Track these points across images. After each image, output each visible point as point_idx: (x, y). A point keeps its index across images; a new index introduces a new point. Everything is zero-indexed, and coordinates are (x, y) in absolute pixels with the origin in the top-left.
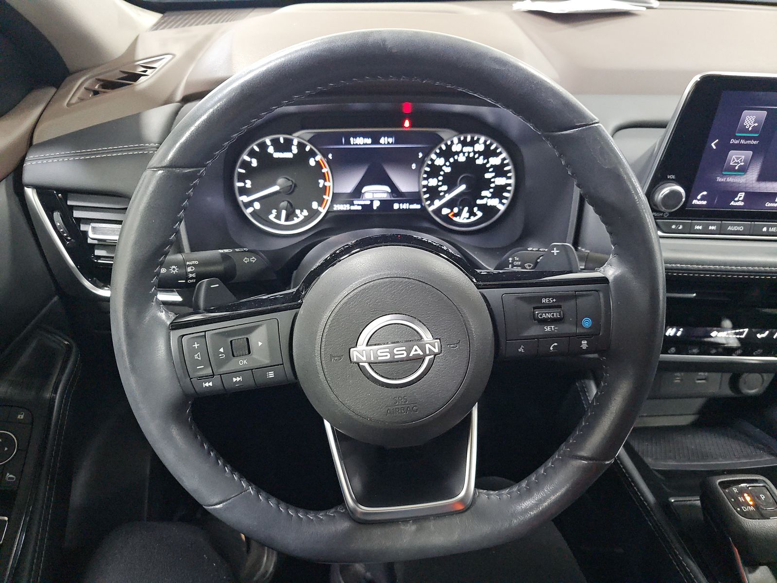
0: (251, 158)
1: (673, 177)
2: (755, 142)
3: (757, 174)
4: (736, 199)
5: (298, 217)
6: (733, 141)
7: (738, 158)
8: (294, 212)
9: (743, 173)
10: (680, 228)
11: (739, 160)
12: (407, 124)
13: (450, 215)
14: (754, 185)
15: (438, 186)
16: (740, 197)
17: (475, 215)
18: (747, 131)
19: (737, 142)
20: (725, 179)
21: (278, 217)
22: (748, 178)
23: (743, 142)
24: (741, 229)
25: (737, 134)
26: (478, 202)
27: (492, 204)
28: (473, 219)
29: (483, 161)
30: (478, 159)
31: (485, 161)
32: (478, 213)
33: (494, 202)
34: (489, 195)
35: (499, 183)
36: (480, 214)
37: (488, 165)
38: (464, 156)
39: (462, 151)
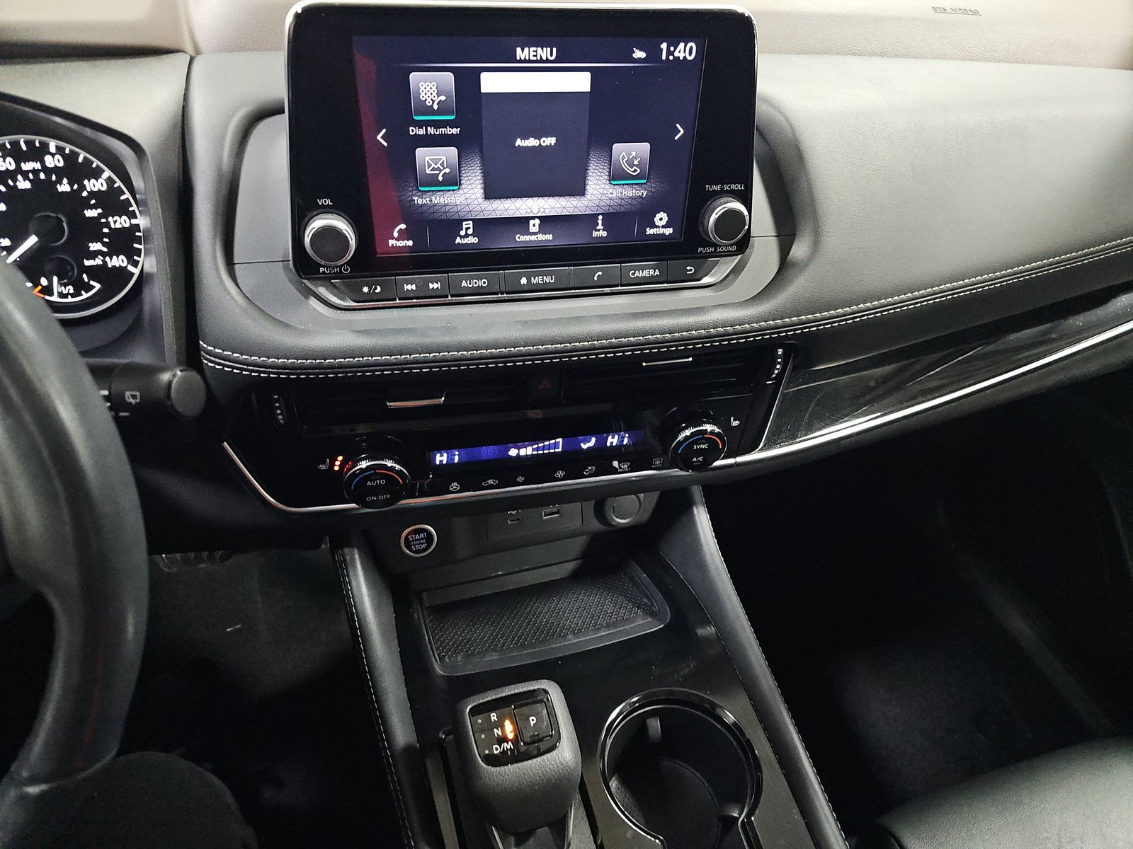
1: (328, 202)
2: (455, 131)
3: (480, 186)
4: (463, 233)
6: (413, 131)
7: (436, 162)
9: (458, 187)
10: (377, 291)
11: (438, 165)
13: (35, 291)
14: (483, 207)
16: (467, 229)
17: (88, 287)
18: (430, 111)
19: (421, 132)
20: (428, 199)
22: (467, 196)
23: (431, 130)
24: (483, 283)
25: (416, 118)
26: (87, 263)
27: (118, 266)
28: (85, 295)
29: (72, 186)
30: (59, 181)
31: (76, 187)
32: (92, 283)
33: (118, 261)
34: (105, 249)
35: (118, 226)
36: (98, 286)
37: (85, 194)
38: (26, 178)
39: (18, 170)
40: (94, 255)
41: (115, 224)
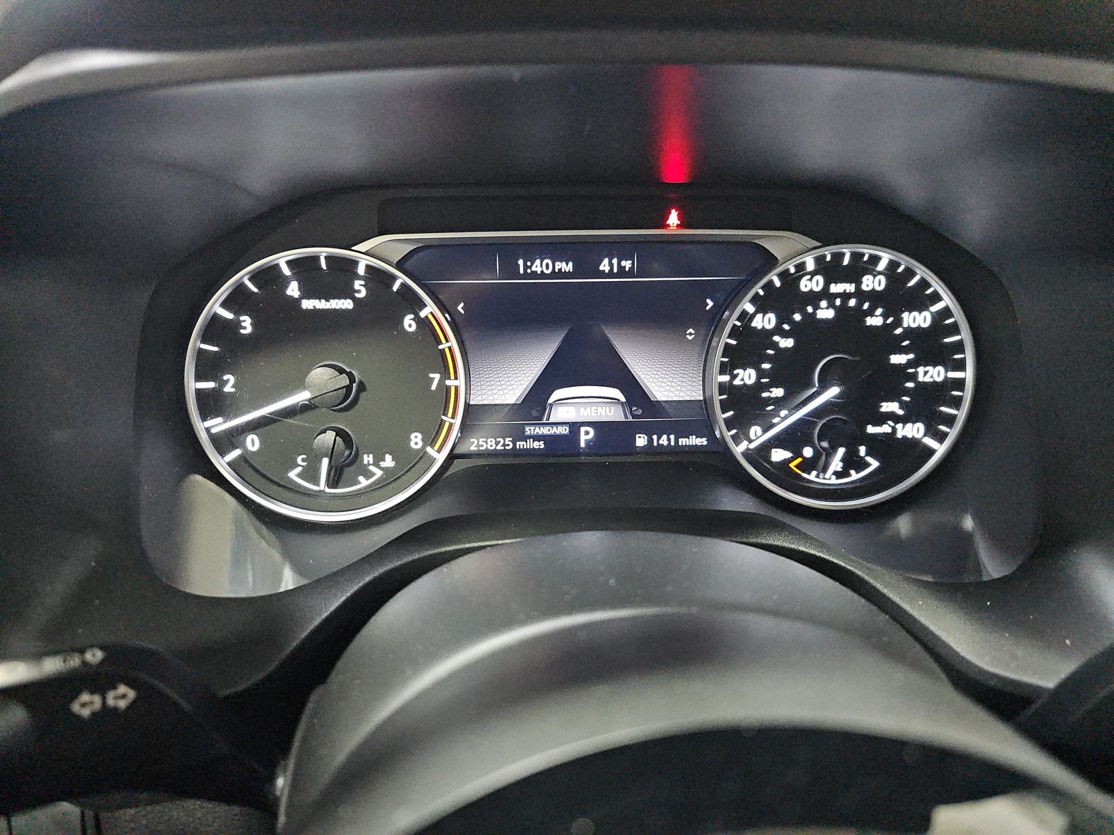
0: (237, 313)
5: (368, 475)
8: (357, 457)
12: (673, 219)
13: (792, 465)
15: (759, 387)
17: (862, 465)
21: (311, 473)
26: (871, 429)
27: (910, 436)
28: (855, 476)
29: (886, 319)
30: (871, 313)
31: (890, 320)
32: (869, 459)
33: (913, 430)
34: (901, 412)
35: (927, 379)
36: (874, 464)
37: (899, 331)
38: (831, 305)
39: (825, 294)
40: (882, 419)
41: (925, 375)
